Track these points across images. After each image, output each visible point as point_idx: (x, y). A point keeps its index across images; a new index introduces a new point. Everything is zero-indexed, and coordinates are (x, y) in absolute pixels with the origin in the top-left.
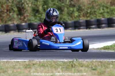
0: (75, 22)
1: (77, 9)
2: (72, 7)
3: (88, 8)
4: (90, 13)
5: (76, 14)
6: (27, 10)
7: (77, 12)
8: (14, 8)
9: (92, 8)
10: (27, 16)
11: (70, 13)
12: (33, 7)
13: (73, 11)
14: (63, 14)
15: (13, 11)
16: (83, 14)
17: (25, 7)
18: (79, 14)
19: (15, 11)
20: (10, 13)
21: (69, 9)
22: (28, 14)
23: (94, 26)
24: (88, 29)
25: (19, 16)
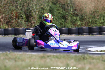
0: (79, 29)
1: (80, 18)
2: (75, 16)
3: (90, 18)
4: (91, 22)
5: (79, 23)
6: (34, 17)
7: (80, 21)
8: (23, 15)
9: (93, 18)
10: (34, 22)
11: (73, 22)
12: (39, 15)
13: (76, 20)
14: (66, 22)
15: (21, 18)
16: (85, 23)
17: (32, 15)
18: (82, 23)
19: (23, 18)
20: (19, 19)
21: (72, 18)
22: (35, 21)
23: (95, 33)
24: (91, 35)
25: (27, 23)
